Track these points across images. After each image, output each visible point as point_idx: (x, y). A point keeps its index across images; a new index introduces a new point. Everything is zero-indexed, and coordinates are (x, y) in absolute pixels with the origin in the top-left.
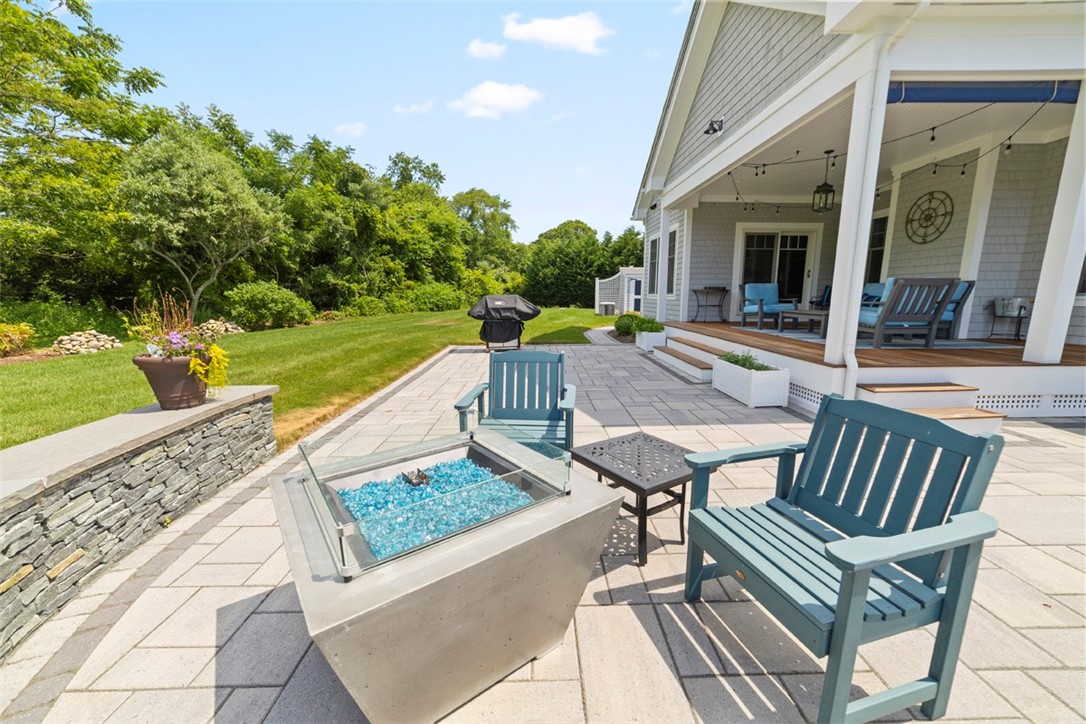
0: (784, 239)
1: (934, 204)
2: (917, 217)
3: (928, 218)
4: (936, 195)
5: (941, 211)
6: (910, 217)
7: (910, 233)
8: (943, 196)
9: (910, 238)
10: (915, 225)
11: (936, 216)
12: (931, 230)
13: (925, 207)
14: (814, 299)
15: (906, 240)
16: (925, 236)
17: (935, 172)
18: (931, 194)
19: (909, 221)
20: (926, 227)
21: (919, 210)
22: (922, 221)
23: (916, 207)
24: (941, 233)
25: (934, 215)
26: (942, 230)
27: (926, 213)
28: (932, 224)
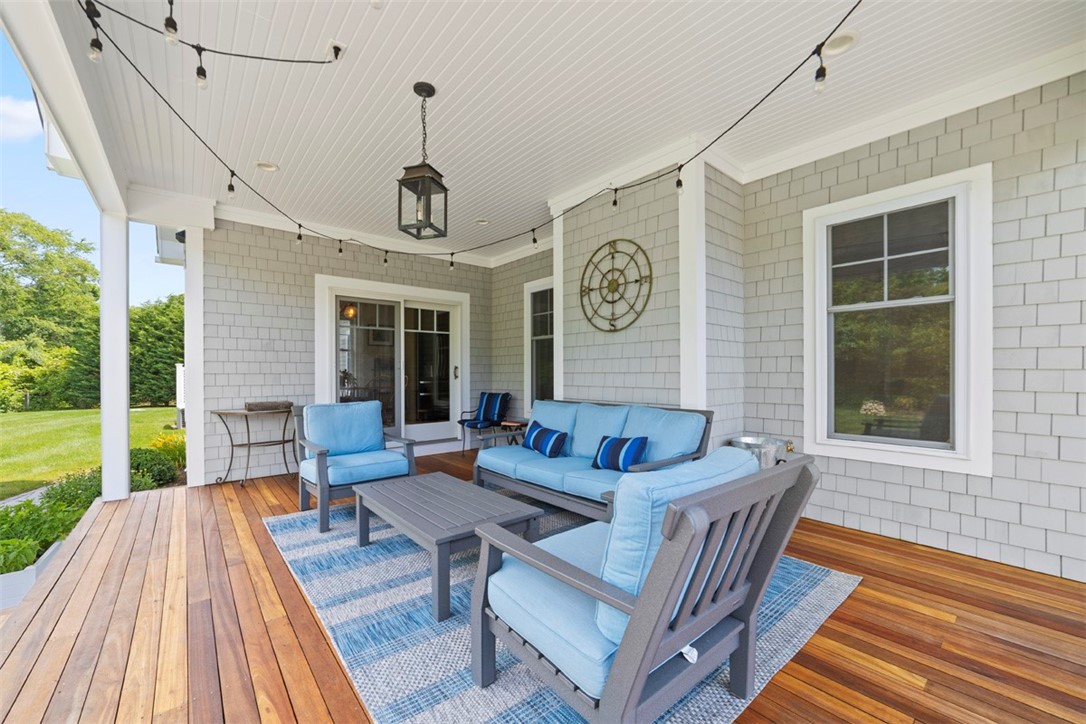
0: (411, 313)
1: (620, 262)
2: (595, 284)
3: (614, 286)
4: (621, 246)
5: (632, 275)
6: (586, 283)
7: (590, 313)
8: (632, 249)
9: (589, 320)
10: (595, 297)
11: (626, 283)
12: (621, 308)
13: (605, 266)
14: (467, 417)
15: (585, 325)
16: (613, 319)
17: (615, 203)
18: (613, 243)
19: (585, 291)
20: (613, 302)
21: (597, 272)
22: (605, 291)
23: (591, 267)
24: (639, 315)
25: (621, 280)
26: (638, 307)
27: (610, 277)
28: (622, 297)
